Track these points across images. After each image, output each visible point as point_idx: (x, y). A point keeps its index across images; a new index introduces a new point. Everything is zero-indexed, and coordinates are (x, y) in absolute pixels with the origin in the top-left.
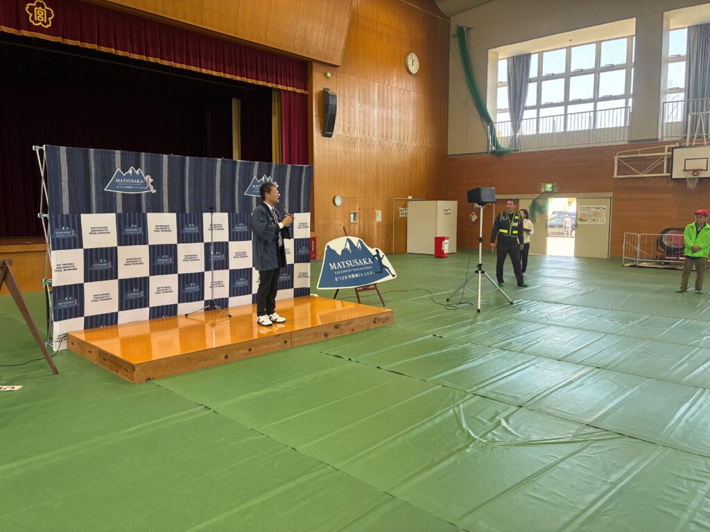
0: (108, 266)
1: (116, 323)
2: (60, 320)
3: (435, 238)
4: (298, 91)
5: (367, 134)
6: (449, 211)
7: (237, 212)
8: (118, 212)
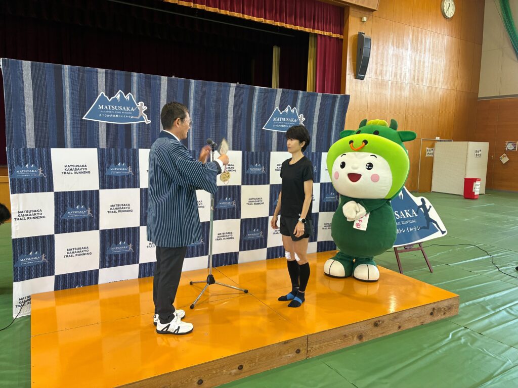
0: (87, 213)
1: (97, 282)
2: (22, 279)
3: (466, 179)
4: (334, 36)
5: (398, 77)
6: (480, 153)
7: (253, 150)
8: (101, 147)
